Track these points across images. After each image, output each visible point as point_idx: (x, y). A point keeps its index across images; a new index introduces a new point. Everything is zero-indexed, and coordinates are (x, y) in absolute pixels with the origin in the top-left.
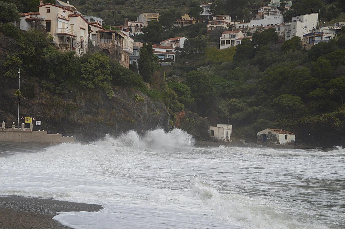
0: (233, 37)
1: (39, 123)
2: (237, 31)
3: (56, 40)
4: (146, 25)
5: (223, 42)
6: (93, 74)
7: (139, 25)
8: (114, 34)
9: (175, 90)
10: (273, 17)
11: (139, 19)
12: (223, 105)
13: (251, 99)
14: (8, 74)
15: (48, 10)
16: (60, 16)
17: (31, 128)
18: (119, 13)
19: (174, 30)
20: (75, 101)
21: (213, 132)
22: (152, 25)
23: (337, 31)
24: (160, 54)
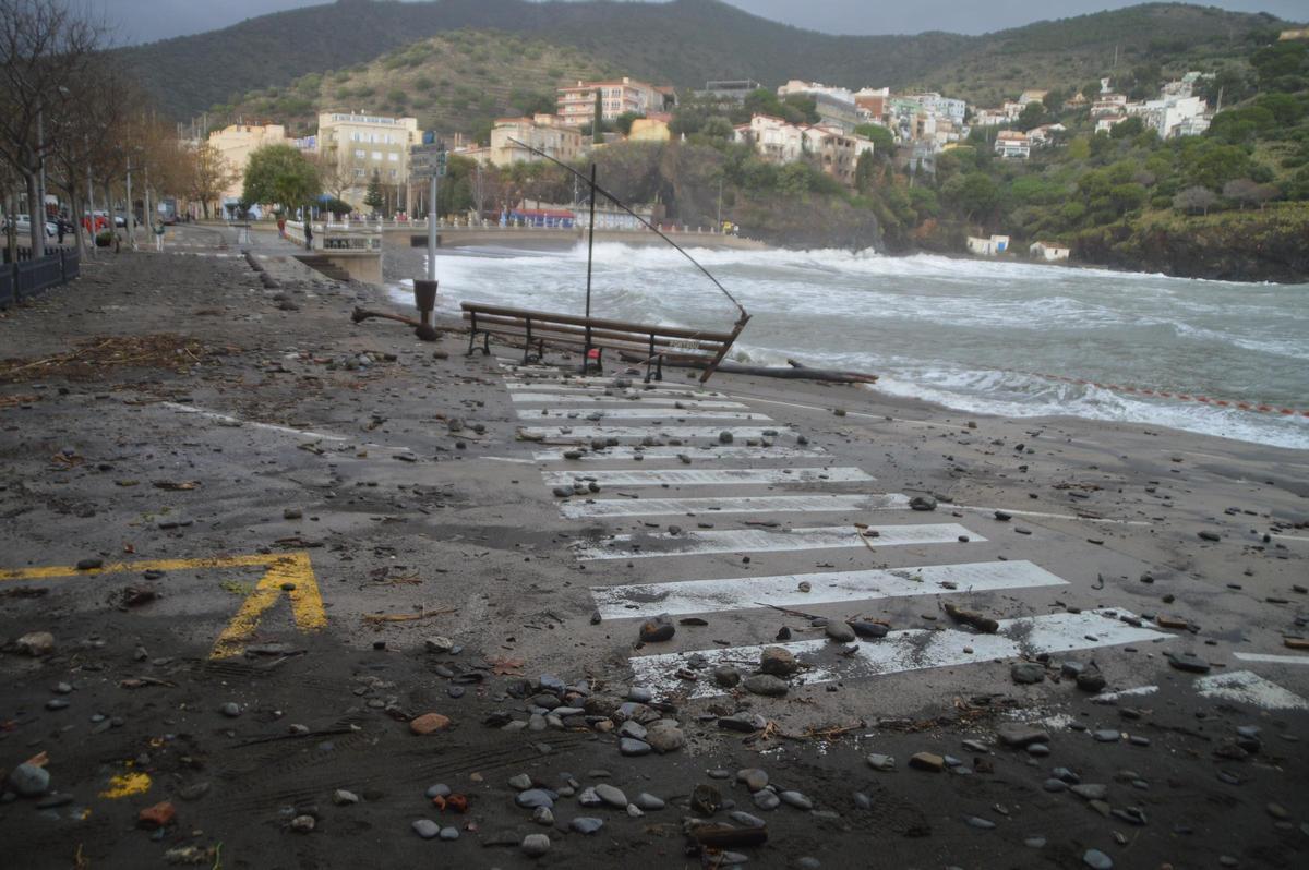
1: (736, 229)
3: (764, 150)
4: (1026, 107)
7: (1020, 106)
11: (1022, 98)
15: (759, 122)
16: (769, 126)
17: (729, 233)
20: (772, 208)
21: (972, 244)
22: (1032, 107)
24: (1011, 148)
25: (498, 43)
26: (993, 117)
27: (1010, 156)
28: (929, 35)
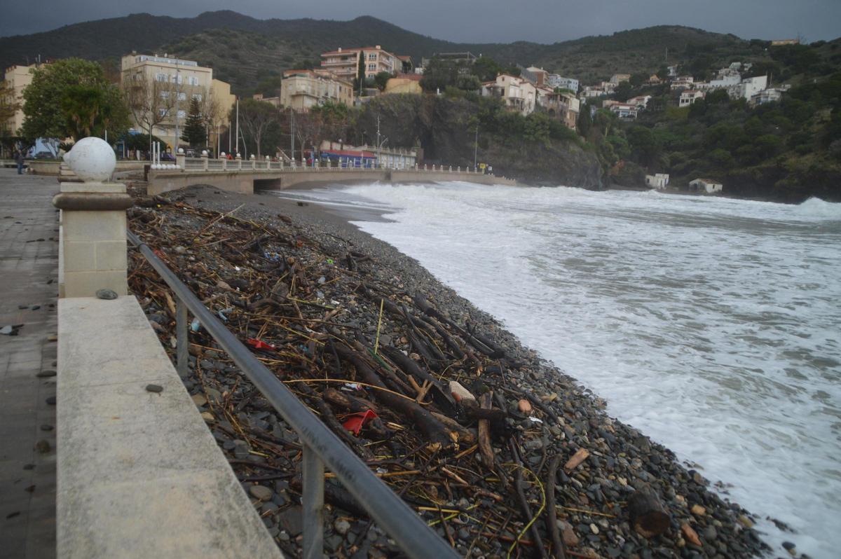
0: (692, 96)
1: (490, 169)
2: (696, 90)
3: (508, 103)
4: (618, 84)
5: (683, 101)
6: (534, 129)
7: (612, 84)
8: (559, 96)
9: (613, 143)
10: (732, 78)
11: (613, 79)
12: (666, 158)
13: (694, 152)
14: (469, 130)
15: (503, 80)
16: (512, 83)
17: (483, 172)
18: (596, 74)
19: (642, 90)
20: (519, 151)
21: (648, 180)
22: (623, 85)
23: (782, 93)
24: (624, 111)
25: (246, 38)
26: (595, 92)
27: (624, 116)
28: (519, 43)
